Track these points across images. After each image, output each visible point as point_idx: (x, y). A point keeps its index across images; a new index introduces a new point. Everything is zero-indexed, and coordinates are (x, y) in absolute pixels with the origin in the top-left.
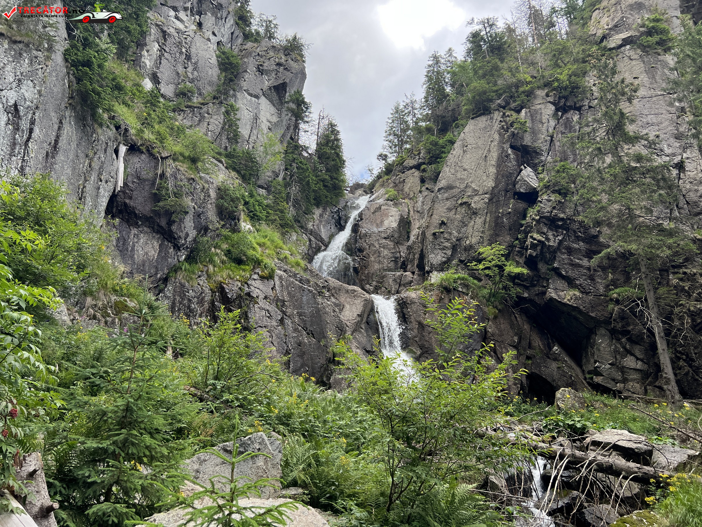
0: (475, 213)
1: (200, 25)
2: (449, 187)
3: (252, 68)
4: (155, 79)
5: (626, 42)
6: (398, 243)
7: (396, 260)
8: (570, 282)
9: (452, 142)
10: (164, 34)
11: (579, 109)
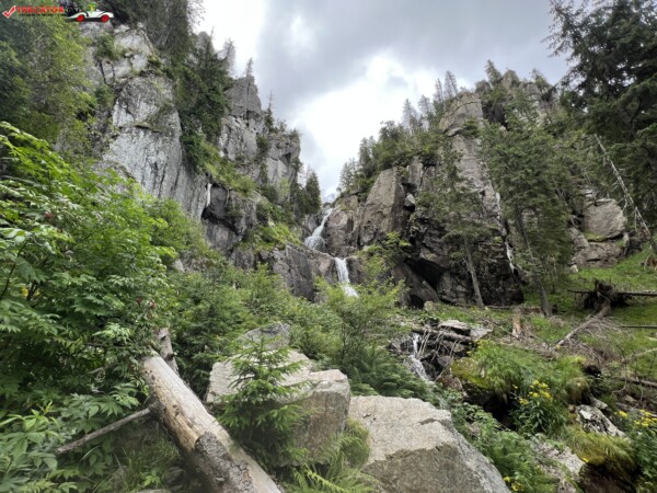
0: (385, 217)
1: (248, 125)
2: (372, 204)
4: (226, 151)
5: (457, 133)
6: (347, 232)
7: (346, 240)
9: (373, 182)
11: (434, 165)
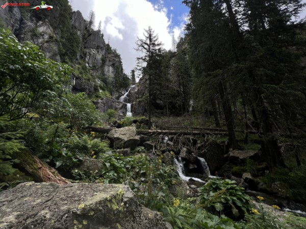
1: (98, 52)
3: (108, 60)
4: (88, 64)
6: (137, 94)
8: (161, 99)
10: (90, 54)
